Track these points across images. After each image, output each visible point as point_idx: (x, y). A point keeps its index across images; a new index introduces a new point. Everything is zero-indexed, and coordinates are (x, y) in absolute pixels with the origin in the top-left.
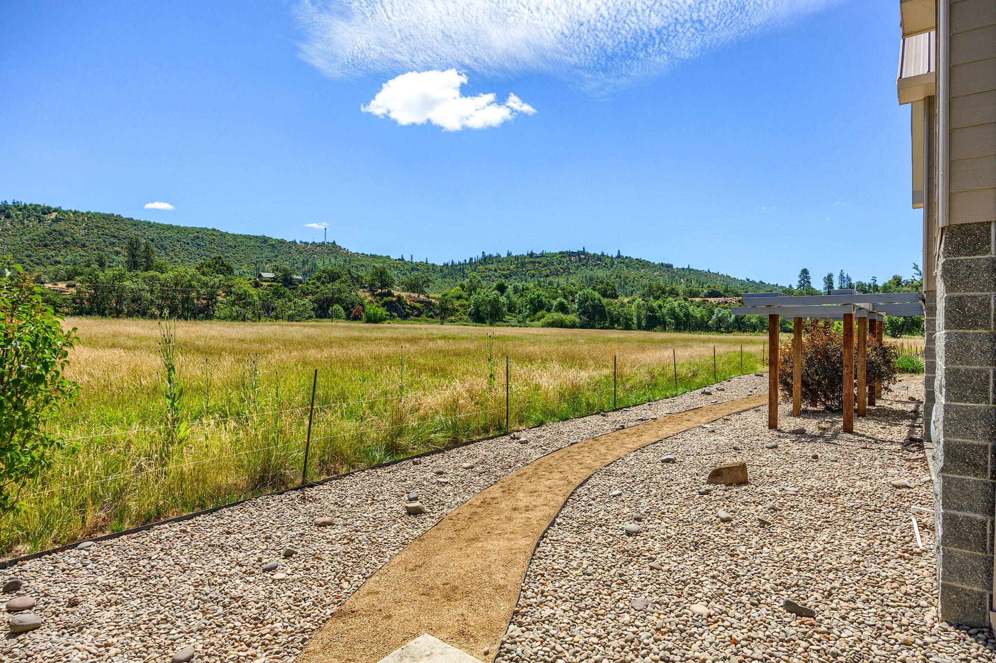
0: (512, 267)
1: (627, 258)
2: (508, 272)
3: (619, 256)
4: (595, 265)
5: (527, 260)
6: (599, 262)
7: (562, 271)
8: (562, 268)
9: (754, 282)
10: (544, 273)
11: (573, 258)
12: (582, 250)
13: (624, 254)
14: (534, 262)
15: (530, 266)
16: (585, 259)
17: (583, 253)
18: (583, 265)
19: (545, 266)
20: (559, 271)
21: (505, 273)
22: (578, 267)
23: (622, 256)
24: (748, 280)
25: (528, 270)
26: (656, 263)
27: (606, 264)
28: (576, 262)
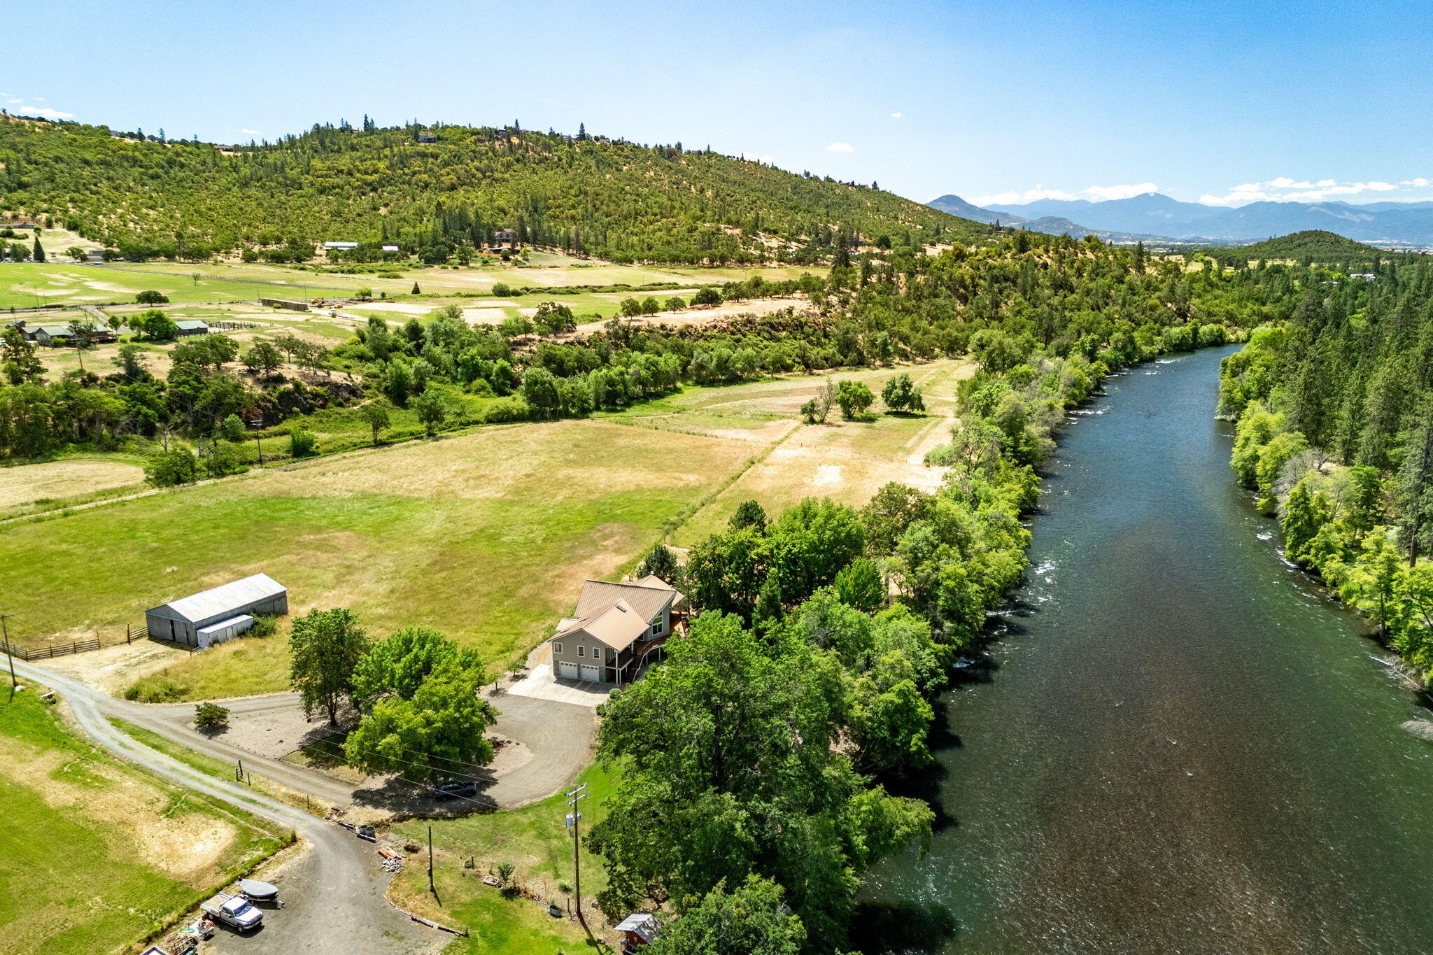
0: (382, 165)
1: (597, 139)
2: (375, 177)
3: (582, 136)
4: (541, 161)
5: (408, 147)
6: (546, 154)
7: (479, 175)
8: (478, 169)
9: (816, 179)
10: (447, 180)
11: (497, 143)
12: (513, 125)
13: (592, 132)
14: (423, 155)
15: (416, 164)
16: (520, 146)
17: (516, 131)
18: (518, 161)
19: (446, 164)
20: (474, 176)
21: (369, 178)
22: (508, 166)
23: (589, 138)
24: (807, 174)
25: (414, 173)
26: (651, 146)
27: (560, 160)
28: (504, 155)
